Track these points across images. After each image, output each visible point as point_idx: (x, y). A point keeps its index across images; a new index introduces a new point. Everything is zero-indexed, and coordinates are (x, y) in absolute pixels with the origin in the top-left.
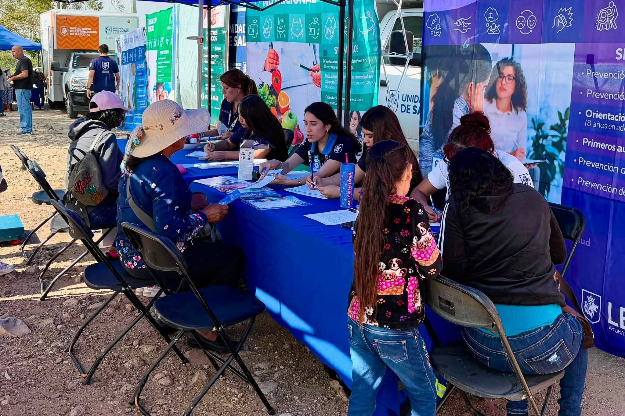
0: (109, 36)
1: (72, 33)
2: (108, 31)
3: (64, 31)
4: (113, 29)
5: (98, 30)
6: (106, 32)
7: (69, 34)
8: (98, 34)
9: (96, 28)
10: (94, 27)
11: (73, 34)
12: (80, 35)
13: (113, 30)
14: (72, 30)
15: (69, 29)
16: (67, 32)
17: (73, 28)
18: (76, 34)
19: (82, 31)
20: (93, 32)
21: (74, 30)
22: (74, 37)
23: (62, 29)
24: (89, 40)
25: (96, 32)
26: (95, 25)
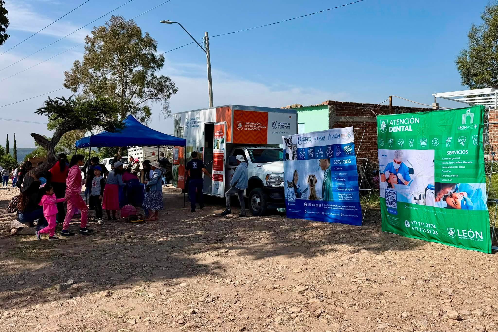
0: (275, 131)
1: (246, 127)
2: (274, 126)
3: (240, 126)
4: (278, 124)
5: (266, 125)
6: (273, 126)
7: (244, 128)
8: (267, 129)
9: (266, 123)
10: (264, 122)
11: (246, 129)
12: (253, 129)
13: (278, 126)
14: (246, 125)
15: (244, 124)
16: (242, 127)
17: (247, 123)
18: (249, 129)
19: (254, 126)
20: (263, 127)
21: (248, 125)
22: (248, 132)
23: (238, 124)
24: (259, 135)
25: (265, 127)
26: (264, 120)
